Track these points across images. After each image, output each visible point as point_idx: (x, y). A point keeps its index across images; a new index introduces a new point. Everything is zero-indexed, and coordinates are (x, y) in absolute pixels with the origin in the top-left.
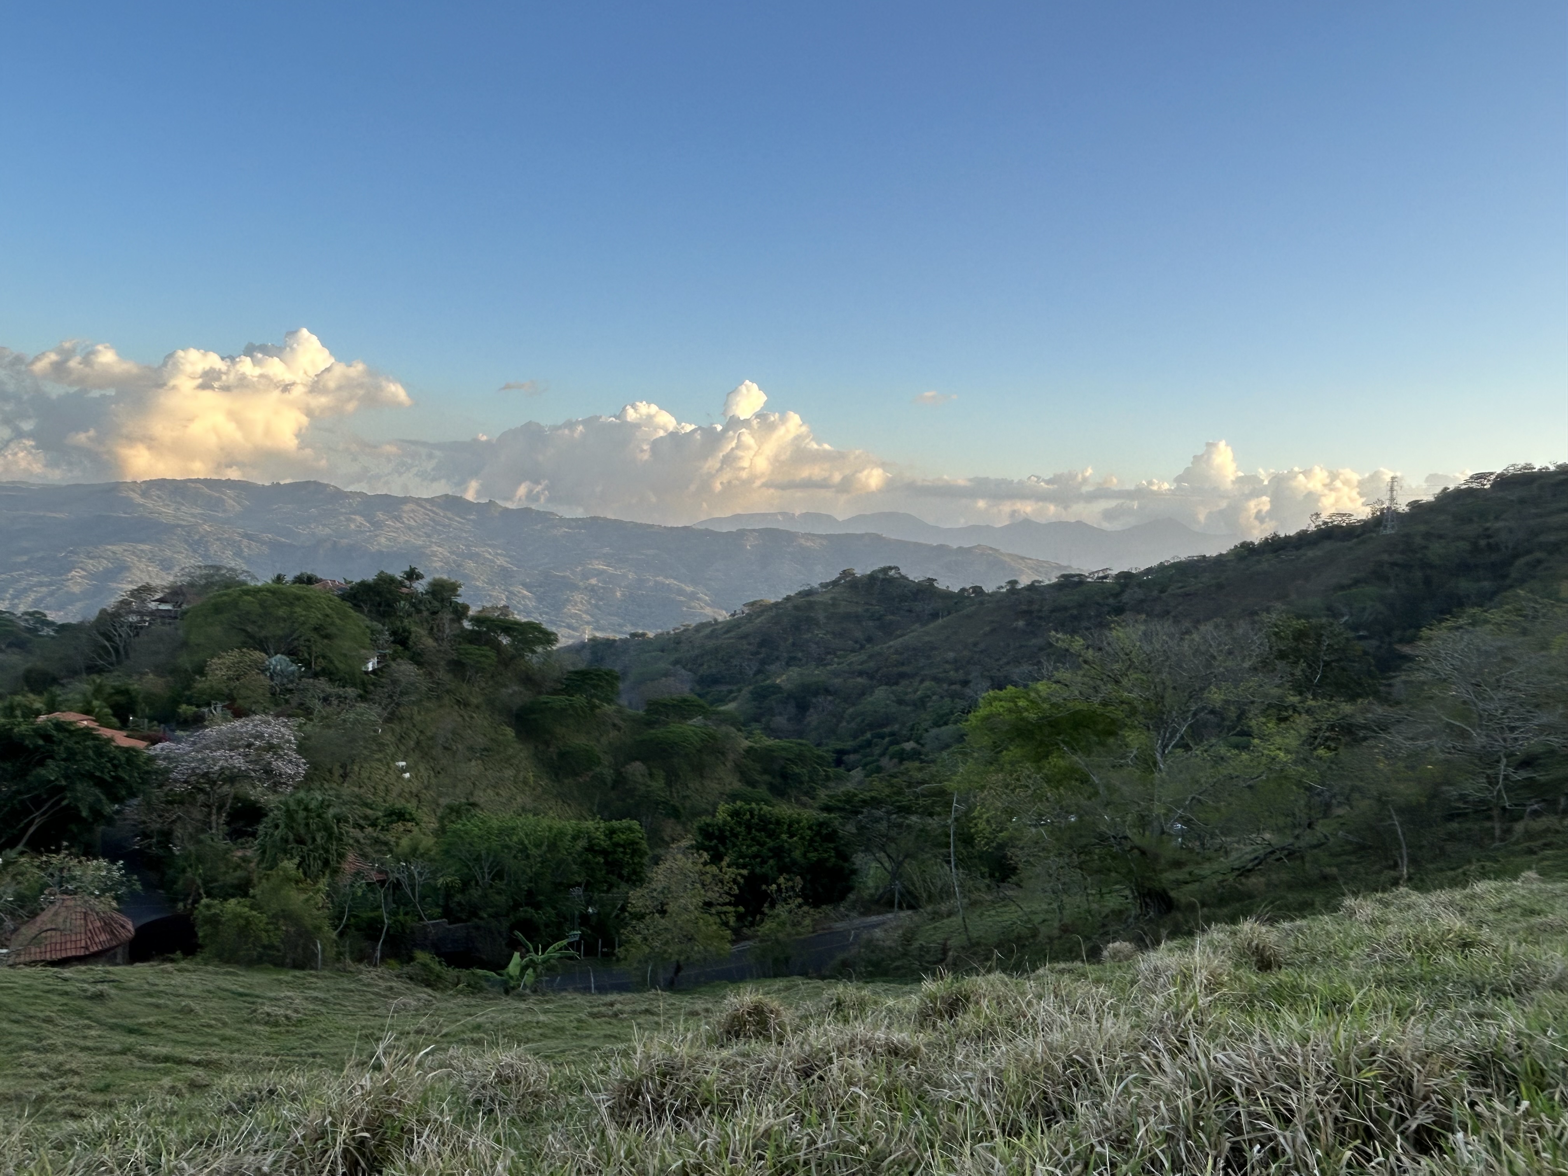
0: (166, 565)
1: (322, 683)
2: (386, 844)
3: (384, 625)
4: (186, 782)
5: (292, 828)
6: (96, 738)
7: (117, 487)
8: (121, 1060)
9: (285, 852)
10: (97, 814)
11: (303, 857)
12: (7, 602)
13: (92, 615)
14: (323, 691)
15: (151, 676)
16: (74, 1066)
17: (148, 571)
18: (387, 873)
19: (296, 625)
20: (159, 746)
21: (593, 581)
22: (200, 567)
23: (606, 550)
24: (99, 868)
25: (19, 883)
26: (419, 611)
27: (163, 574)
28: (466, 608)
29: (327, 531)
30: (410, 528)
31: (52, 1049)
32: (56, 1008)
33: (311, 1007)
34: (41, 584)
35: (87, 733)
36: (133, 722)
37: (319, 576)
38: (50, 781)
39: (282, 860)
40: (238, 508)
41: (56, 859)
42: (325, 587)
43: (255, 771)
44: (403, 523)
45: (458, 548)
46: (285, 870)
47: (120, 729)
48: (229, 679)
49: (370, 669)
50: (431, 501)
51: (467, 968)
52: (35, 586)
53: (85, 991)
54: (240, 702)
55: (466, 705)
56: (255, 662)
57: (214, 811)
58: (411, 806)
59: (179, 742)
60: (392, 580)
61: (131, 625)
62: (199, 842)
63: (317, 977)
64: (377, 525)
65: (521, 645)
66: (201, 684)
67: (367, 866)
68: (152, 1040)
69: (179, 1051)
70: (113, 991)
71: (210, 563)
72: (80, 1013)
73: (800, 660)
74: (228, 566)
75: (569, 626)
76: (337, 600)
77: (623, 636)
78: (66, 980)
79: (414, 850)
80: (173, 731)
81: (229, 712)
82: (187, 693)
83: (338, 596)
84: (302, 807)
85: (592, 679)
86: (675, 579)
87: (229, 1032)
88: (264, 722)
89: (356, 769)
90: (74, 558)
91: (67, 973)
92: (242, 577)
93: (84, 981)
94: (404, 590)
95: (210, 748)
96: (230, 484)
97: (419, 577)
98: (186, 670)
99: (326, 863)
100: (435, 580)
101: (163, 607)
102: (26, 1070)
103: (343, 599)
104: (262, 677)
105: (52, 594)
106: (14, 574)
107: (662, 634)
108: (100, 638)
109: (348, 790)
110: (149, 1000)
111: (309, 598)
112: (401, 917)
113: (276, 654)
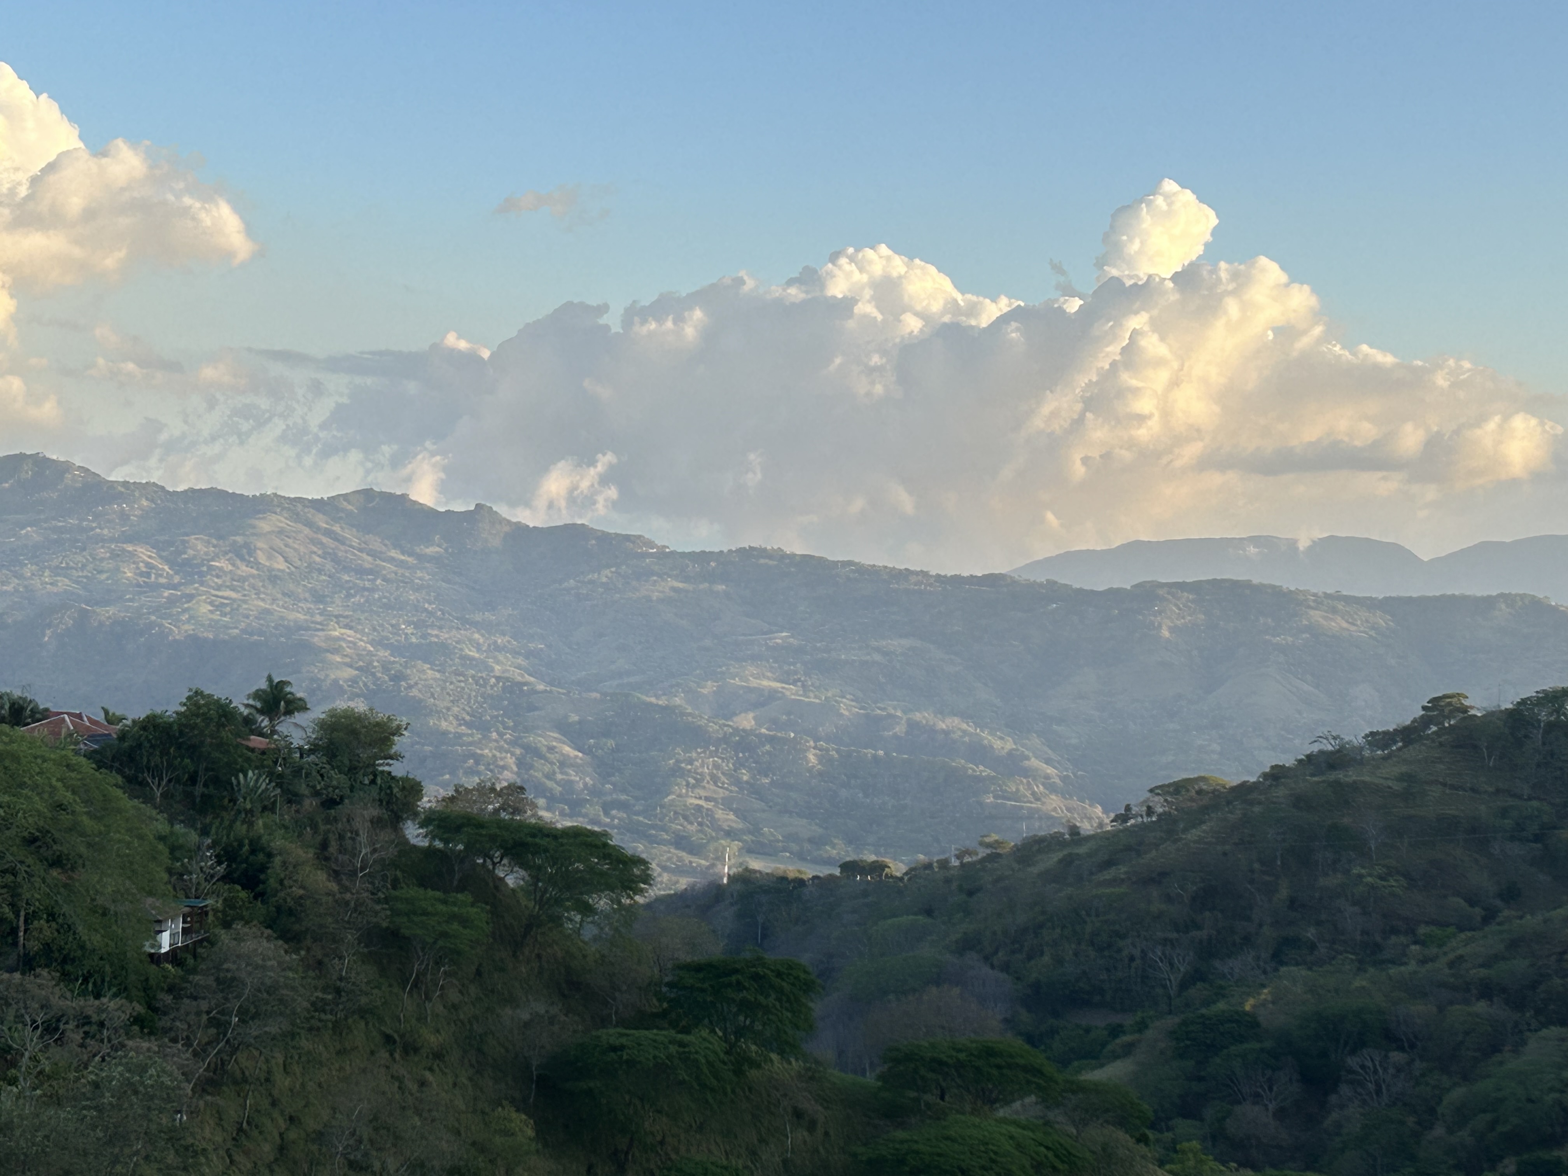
1: (44, 985)
3: (204, 832)
14: (45, 1006)
21: (746, 721)
23: (781, 637)
26: (292, 798)
28: (413, 789)
29: (63, 584)
30: (273, 578)
37: (43, 704)
42: (57, 733)
44: (257, 565)
45: (395, 629)
49: (165, 949)
50: (327, 507)
55: (410, 1049)
60: (223, 713)
64: (190, 570)
65: (552, 892)
73: (1313, 947)
75: (681, 842)
76: (86, 765)
77: (824, 871)
83: (89, 756)
85: (740, 987)
86: (964, 716)
94: (256, 741)
97: (295, 706)
100: (333, 713)
103: (100, 765)
107: (928, 866)
111: (15, 760)
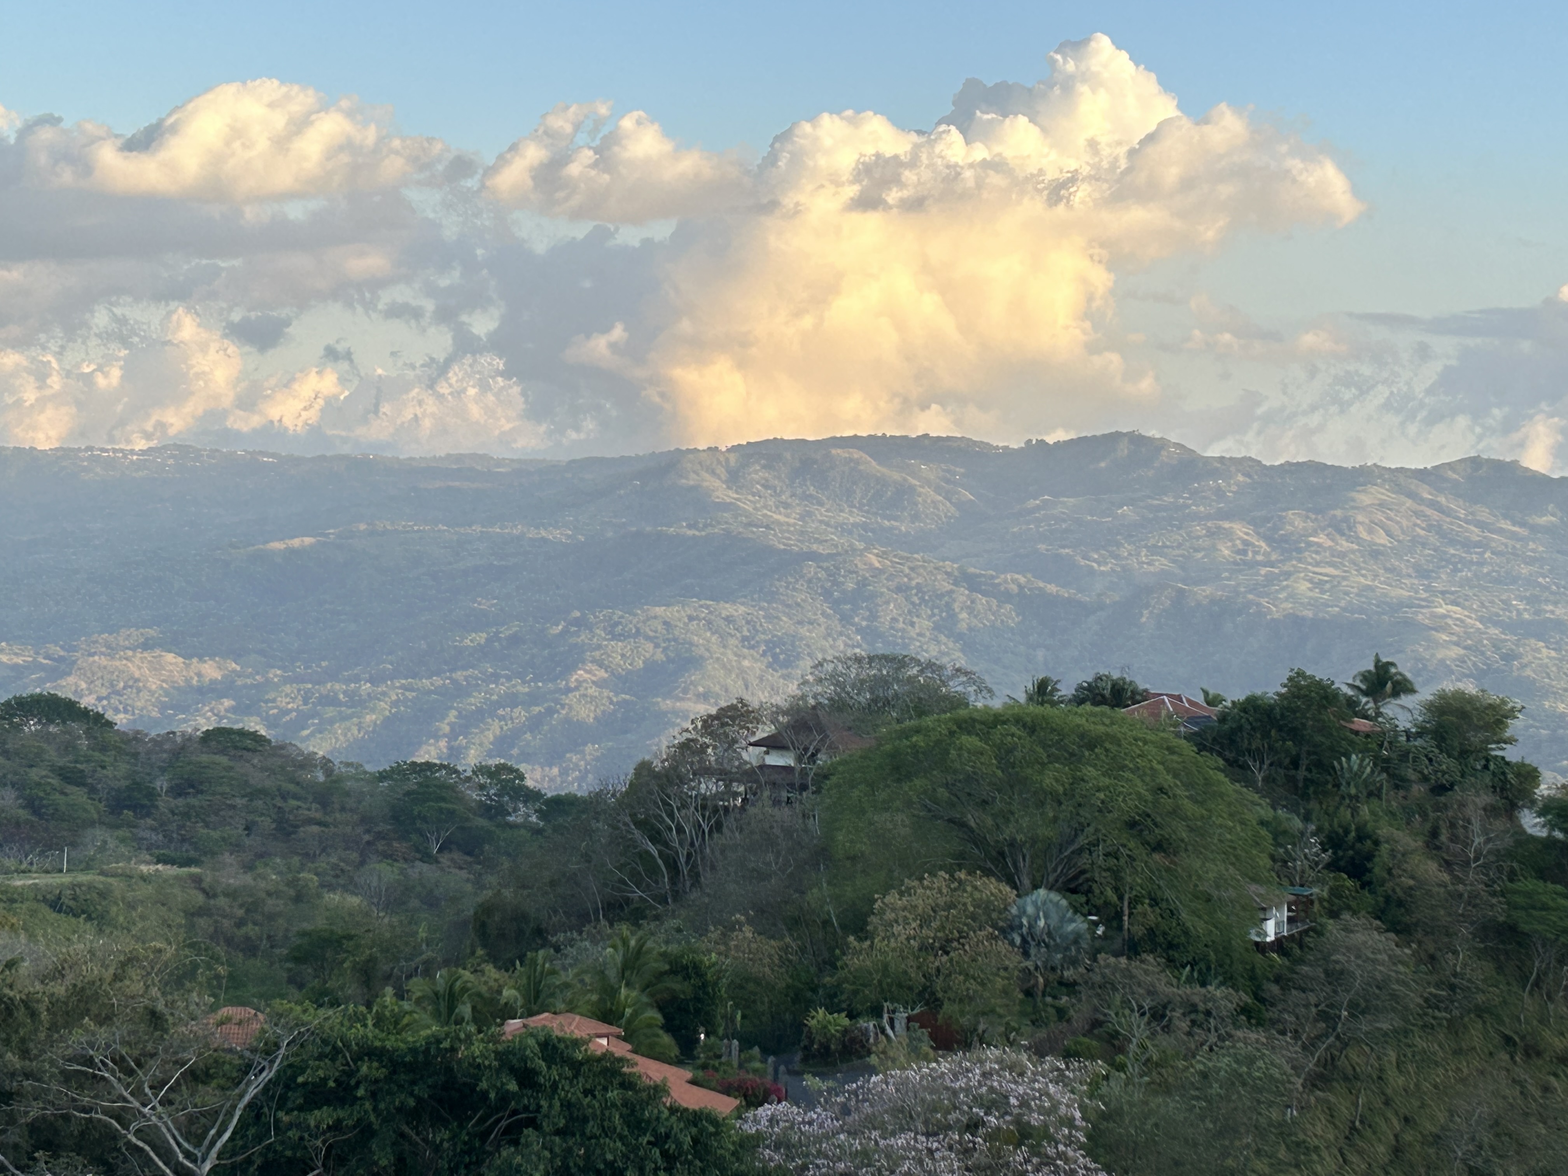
0: (780, 654)
1: (1150, 971)
3: (1306, 818)
6: (628, 1084)
7: (673, 462)
12: (443, 744)
13: (621, 777)
14: (1150, 992)
15: (748, 931)
17: (742, 671)
19: (1085, 813)
20: (765, 1111)
22: (858, 660)
26: (1400, 783)
27: (774, 677)
28: (1530, 775)
29: (1161, 563)
30: (1375, 553)
34: (512, 700)
35: (609, 1070)
36: (708, 1047)
37: (1142, 685)
40: (946, 509)
42: (1157, 715)
44: (1358, 540)
45: (1507, 606)
47: (678, 1062)
48: (924, 948)
49: (1271, 937)
50: (1431, 476)
52: (499, 704)
54: (948, 1008)
55: (1532, 1051)
56: (987, 907)
59: (811, 1106)
60: (1326, 695)
61: (705, 804)
64: (1288, 546)
66: (858, 958)
71: (881, 648)
74: (924, 657)
76: (1188, 749)
80: (799, 1074)
81: (924, 1033)
82: (828, 980)
83: (1188, 737)
88: (1012, 1067)
90: (583, 637)
92: (956, 686)
94: (1360, 724)
95: (882, 1127)
96: (929, 447)
97: (1403, 687)
98: (826, 922)
100: (1442, 696)
101: (775, 759)
103: (1202, 748)
104: (1002, 946)
105: (534, 724)
106: (459, 675)
108: (637, 834)
111: (1116, 742)
113: (1036, 887)
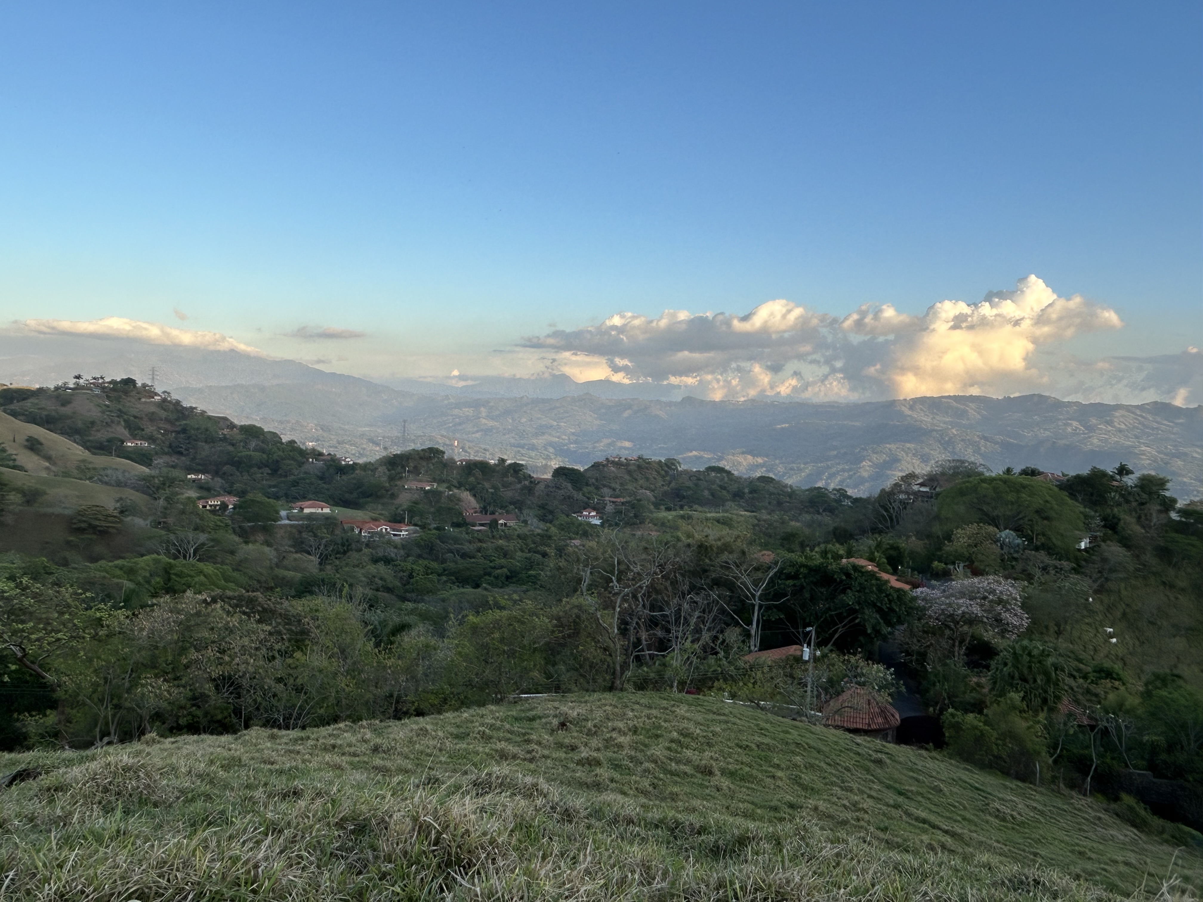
0: (925, 459)
1: (1042, 556)
2: (1096, 695)
3: (1096, 512)
4: (937, 619)
5: (1018, 668)
6: (878, 579)
7: (893, 403)
8: (894, 813)
9: (1011, 685)
10: (877, 632)
11: (1026, 692)
12: (824, 482)
13: (876, 493)
14: (1042, 562)
15: (914, 538)
16: (865, 806)
17: (913, 463)
18: (1096, 720)
19: (1022, 508)
20: (920, 590)
22: (949, 461)
24: (880, 671)
25: (830, 671)
26: (1128, 502)
27: (923, 465)
28: (1174, 501)
29: (1047, 433)
30: (1120, 431)
31: (851, 790)
32: (853, 762)
33: (1032, 814)
34: (844, 470)
35: (872, 575)
36: (901, 571)
37: (1041, 470)
38: (849, 605)
39: (1009, 692)
40: (979, 417)
41: (853, 659)
42: (1046, 479)
43: (987, 618)
44: (1114, 427)
45: (1166, 448)
46: (1011, 699)
47: (892, 574)
48: (969, 545)
49: (1083, 547)
50: (1141, 407)
51: (1173, 821)
52: (840, 471)
53: (870, 755)
54: (976, 564)
55: (1172, 586)
56: (989, 534)
57: (957, 644)
58: (1117, 667)
59: (933, 589)
60: (1104, 474)
61: (901, 501)
62: (945, 665)
63: (1035, 791)
64: (1091, 429)
66: (948, 547)
67: (1078, 711)
68: (913, 804)
69: (932, 818)
70: (888, 761)
71: (956, 457)
72: (868, 770)
74: (970, 460)
76: (1056, 489)
78: (858, 744)
79: (1121, 705)
80: (930, 580)
81: (968, 571)
82: (939, 553)
83: (1056, 486)
84: (1026, 652)
87: (968, 815)
88: (997, 582)
89: (1068, 628)
90: (865, 453)
91: (859, 739)
92: (980, 469)
93: (869, 748)
94: (1115, 483)
95: (955, 596)
96: (972, 399)
97: (1129, 472)
98: (938, 537)
99: (1045, 701)
100: (1144, 475)
101: (923, 489)
102: (835, 799)
103: (1061, 489)
104: (994, 546)
105: (850, 477)
106: (829, 463)
108: (881, 509)
109: (1063, 644)
110: (911, 774)
111: (1033, 487)
112: (1108, 760)
113: (1005, 529)
